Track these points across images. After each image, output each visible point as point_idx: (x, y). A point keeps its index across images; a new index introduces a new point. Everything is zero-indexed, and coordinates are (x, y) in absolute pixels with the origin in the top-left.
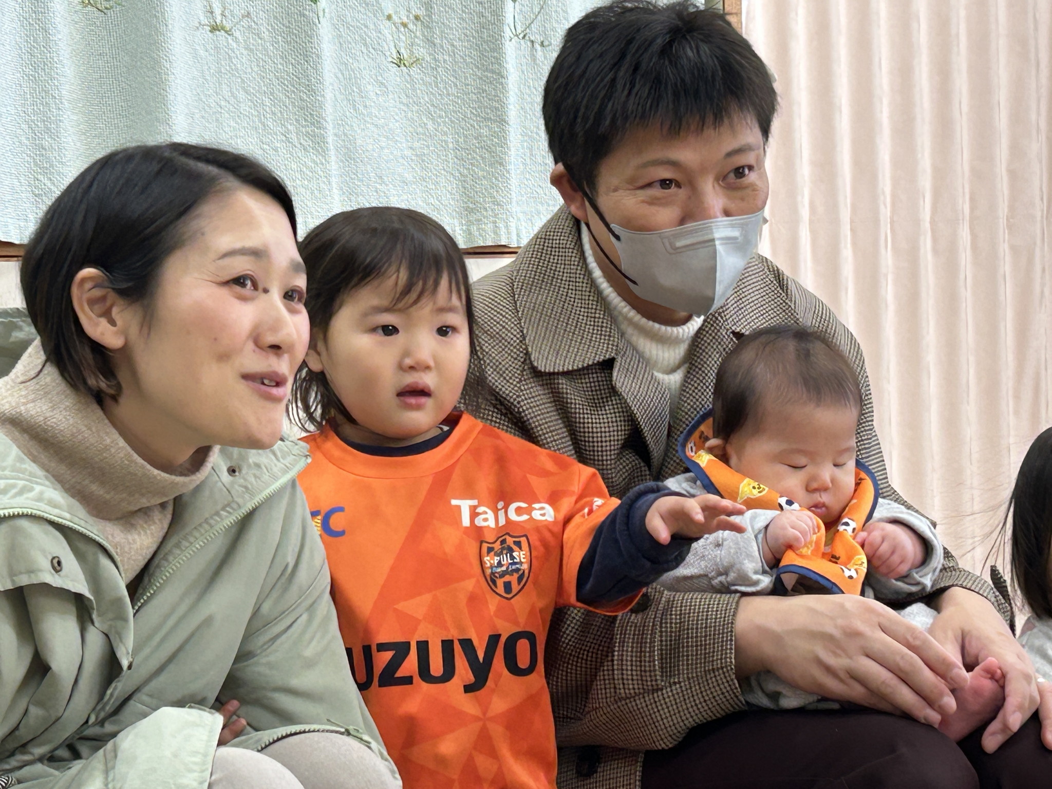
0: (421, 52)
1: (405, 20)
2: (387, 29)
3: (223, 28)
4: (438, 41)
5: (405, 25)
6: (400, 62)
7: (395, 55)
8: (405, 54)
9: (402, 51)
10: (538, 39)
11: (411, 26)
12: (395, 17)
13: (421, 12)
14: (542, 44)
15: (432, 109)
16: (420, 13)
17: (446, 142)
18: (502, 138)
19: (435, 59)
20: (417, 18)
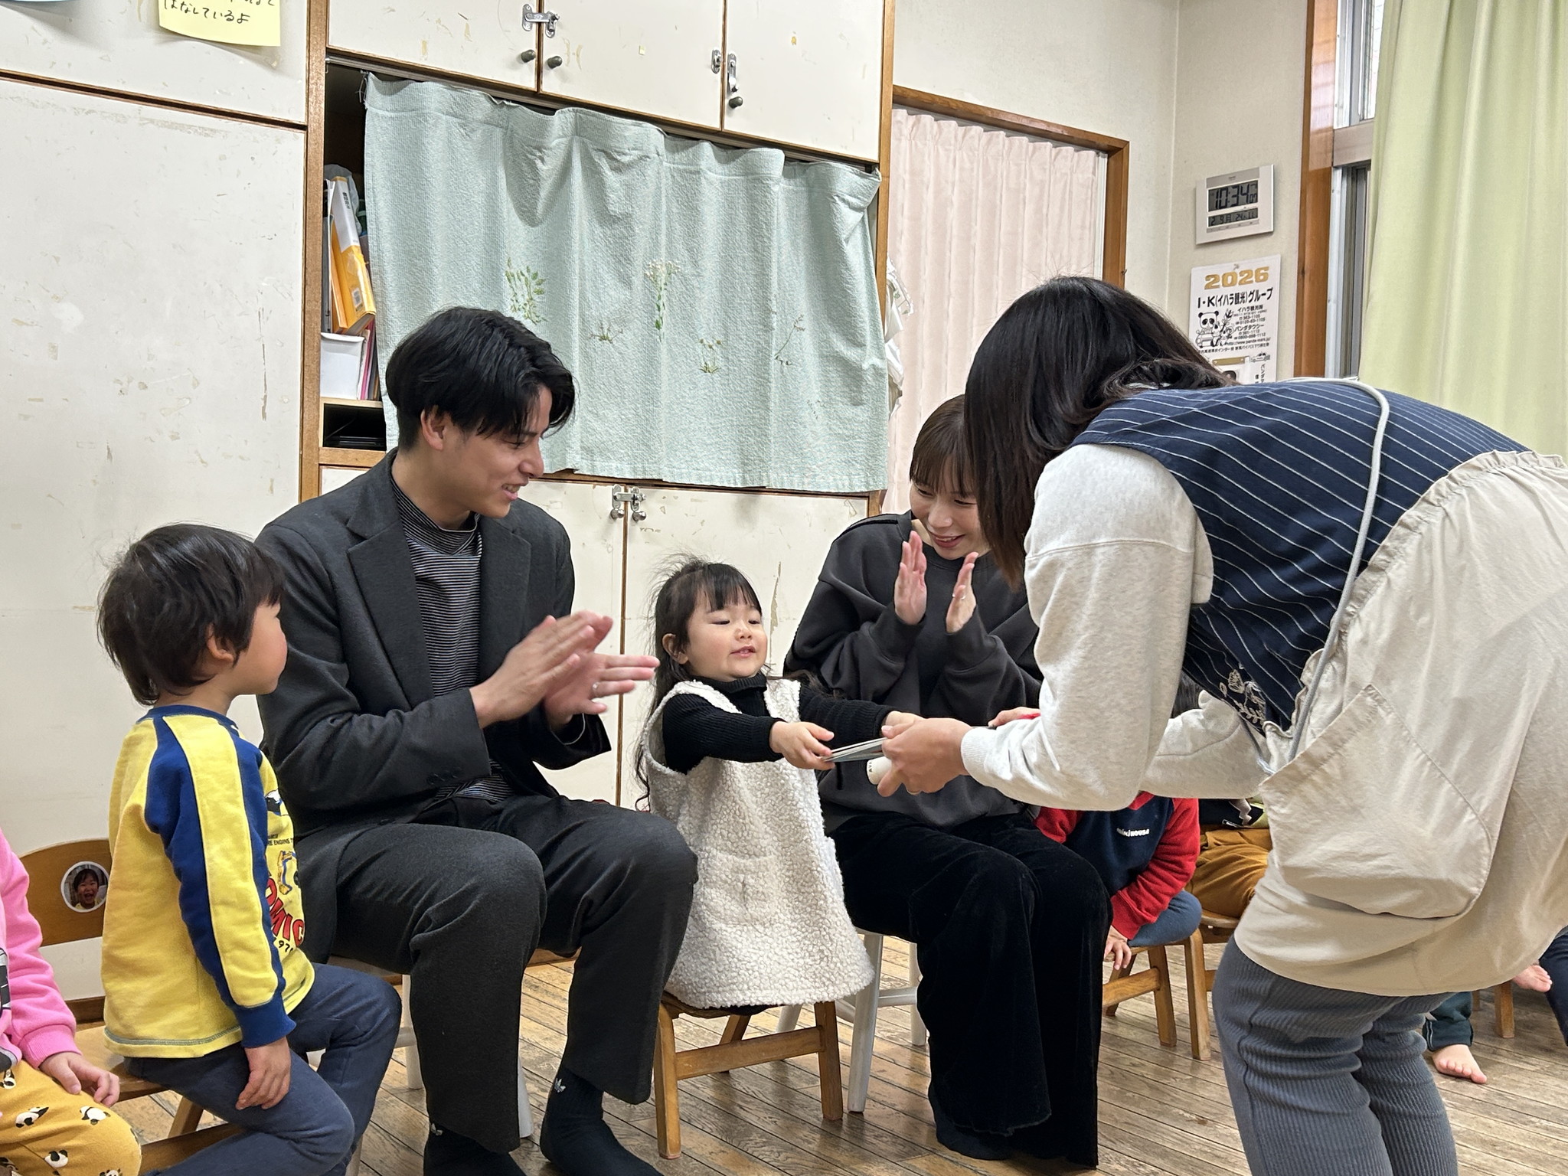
0: (720, 363)
1: (711, 343)
2: (699, 347)
3: (608, 338)
4: (730, 357)
5: (711, 347)
6: (706, 370)
7: (703, 364)
8: (710, 365)
9: (708, 363)
10: (786, 360)
11: (714, 347)
12: (705, 341)
13: (721, 338)
14: (787, 364)
15: (725, 400)
16: (719, 339)
17: (732, 421)
18: (765, 419)
19: (728, 369)
20: (719, 343)
